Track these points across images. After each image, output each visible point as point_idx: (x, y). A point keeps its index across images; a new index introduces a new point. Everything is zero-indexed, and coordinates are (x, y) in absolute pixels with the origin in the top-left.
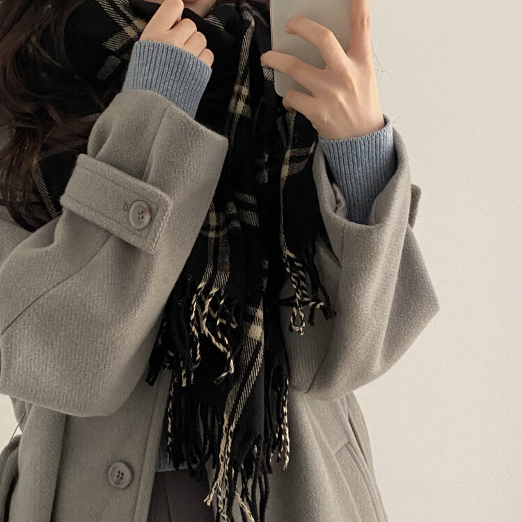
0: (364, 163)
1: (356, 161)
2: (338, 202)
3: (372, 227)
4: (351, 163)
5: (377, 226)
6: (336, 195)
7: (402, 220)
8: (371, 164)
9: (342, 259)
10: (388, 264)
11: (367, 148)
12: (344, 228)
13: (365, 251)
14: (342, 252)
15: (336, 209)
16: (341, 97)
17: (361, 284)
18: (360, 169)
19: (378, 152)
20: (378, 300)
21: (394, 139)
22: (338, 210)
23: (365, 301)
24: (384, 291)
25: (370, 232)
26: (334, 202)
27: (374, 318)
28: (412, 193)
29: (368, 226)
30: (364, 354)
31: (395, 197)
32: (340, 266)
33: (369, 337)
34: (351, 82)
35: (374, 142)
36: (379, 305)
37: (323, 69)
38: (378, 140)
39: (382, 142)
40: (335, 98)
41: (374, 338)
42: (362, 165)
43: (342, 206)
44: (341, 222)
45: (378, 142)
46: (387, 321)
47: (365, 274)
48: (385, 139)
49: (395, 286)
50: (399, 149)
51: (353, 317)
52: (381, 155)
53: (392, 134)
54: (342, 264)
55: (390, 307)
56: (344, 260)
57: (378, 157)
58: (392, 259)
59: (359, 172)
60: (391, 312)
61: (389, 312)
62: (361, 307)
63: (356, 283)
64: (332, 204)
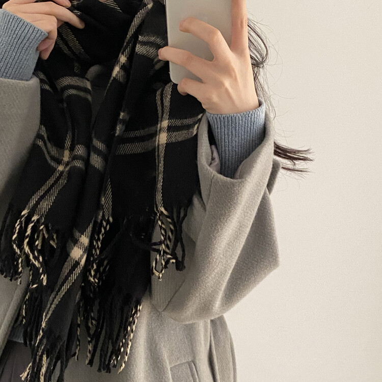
0: (240, 135)
1: (234, 133)
2: (213, 159)
3: (235, 181)
4: (230, 133)
5: (240, 180)
6: (212, 154)
7: (262, 183)
8: (246, 136)
9: (207, 204)
10: (243, 217)
11: (243, 123)
12: (213, 178)
13: (227, 200)
14: (209, 198)
15: (211, 164)
16: (227, 83)
17: (219, 227)
18: (237, 139)
19: (252, 128)
20: (230, 244)
21: (265, 119)
22: (212, 165)
23: (220, 242)
24: (236, 237)
25: (233, 185)
26: (210, 158)
27: (224, 258)
28: (273, 165)
29: (232, 180)
30: (212, 287)
31: (258, 161)
32: (205, 209)
33: (217, 273)
34: (234, 71)
35: (250, 119)
36: (231, 248)
37: (211, 61)
38: (253, 117)
39: (255, 119)
40: (222, 84)
41: (221, 275)
42: (239, 136)
43: (216, 163)
44: (212, 173)
45: (253, 119)
46: (234, 264)
47: (224, 219)
48: (258, 118)
49: (246, 235)
50: (267, 127)
51: (209, 253)
52: (254, 130)
53: (264, 115)
54: (208, 208)
55: (239, 252)
56: (209, 205)
57: (252, 131)
58: (248, 212)
59: (235, 141)
60: (239, 257)
61: (237, 257)
62: (216, 246)
63: (216, 225)
64: (207, 159)
